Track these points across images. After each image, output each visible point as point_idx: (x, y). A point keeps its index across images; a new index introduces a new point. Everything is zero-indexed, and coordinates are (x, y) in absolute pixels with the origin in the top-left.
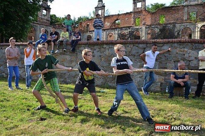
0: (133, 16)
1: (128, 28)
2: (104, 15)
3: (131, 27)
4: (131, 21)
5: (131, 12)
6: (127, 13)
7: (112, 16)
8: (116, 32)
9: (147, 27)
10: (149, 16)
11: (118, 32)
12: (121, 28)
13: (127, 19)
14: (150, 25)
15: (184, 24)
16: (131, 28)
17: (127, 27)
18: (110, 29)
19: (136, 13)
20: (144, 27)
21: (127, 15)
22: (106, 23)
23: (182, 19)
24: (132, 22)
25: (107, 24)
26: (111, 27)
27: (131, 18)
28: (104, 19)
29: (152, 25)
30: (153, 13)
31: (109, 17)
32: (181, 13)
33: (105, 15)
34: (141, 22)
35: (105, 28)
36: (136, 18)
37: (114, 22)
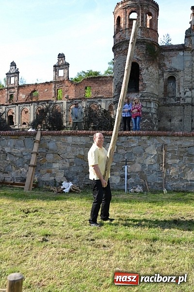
0: (53, 86)
1: (46, 103)
2: (18, 84)
3: (49, 100)
4: (51, 93)
5: (51, 82)
6: (46, 83)
7: (28, 85)
8: (32, 107)
9: (69, 101)
10: (73, 87)
11: (34, 106)
12: (38, 102)
13: (47, 90)
14: (73, 99)
15: (110, 99)
16: (50, 102)
17: (45, 101)
18: (24, 103)
19: (58, 82)
20: (66, 102)
21: (47, 86)
22: (21, 95)
23: (110, 93)
24: (53, 95)
25: (23, 96)
26: (26, 100)
27: (51, 89)
28: (18, 90)
29: (75, 99)
30: (77, 84)
31: (24, 86)
32: (109, 85)
33: (20, 84)
34: (64, 95)
35: (19, 102)
36: (58, 90)
37: (31, 94)
